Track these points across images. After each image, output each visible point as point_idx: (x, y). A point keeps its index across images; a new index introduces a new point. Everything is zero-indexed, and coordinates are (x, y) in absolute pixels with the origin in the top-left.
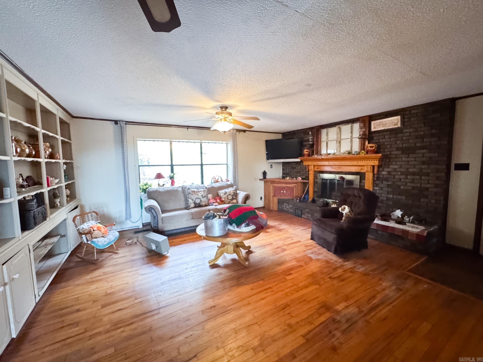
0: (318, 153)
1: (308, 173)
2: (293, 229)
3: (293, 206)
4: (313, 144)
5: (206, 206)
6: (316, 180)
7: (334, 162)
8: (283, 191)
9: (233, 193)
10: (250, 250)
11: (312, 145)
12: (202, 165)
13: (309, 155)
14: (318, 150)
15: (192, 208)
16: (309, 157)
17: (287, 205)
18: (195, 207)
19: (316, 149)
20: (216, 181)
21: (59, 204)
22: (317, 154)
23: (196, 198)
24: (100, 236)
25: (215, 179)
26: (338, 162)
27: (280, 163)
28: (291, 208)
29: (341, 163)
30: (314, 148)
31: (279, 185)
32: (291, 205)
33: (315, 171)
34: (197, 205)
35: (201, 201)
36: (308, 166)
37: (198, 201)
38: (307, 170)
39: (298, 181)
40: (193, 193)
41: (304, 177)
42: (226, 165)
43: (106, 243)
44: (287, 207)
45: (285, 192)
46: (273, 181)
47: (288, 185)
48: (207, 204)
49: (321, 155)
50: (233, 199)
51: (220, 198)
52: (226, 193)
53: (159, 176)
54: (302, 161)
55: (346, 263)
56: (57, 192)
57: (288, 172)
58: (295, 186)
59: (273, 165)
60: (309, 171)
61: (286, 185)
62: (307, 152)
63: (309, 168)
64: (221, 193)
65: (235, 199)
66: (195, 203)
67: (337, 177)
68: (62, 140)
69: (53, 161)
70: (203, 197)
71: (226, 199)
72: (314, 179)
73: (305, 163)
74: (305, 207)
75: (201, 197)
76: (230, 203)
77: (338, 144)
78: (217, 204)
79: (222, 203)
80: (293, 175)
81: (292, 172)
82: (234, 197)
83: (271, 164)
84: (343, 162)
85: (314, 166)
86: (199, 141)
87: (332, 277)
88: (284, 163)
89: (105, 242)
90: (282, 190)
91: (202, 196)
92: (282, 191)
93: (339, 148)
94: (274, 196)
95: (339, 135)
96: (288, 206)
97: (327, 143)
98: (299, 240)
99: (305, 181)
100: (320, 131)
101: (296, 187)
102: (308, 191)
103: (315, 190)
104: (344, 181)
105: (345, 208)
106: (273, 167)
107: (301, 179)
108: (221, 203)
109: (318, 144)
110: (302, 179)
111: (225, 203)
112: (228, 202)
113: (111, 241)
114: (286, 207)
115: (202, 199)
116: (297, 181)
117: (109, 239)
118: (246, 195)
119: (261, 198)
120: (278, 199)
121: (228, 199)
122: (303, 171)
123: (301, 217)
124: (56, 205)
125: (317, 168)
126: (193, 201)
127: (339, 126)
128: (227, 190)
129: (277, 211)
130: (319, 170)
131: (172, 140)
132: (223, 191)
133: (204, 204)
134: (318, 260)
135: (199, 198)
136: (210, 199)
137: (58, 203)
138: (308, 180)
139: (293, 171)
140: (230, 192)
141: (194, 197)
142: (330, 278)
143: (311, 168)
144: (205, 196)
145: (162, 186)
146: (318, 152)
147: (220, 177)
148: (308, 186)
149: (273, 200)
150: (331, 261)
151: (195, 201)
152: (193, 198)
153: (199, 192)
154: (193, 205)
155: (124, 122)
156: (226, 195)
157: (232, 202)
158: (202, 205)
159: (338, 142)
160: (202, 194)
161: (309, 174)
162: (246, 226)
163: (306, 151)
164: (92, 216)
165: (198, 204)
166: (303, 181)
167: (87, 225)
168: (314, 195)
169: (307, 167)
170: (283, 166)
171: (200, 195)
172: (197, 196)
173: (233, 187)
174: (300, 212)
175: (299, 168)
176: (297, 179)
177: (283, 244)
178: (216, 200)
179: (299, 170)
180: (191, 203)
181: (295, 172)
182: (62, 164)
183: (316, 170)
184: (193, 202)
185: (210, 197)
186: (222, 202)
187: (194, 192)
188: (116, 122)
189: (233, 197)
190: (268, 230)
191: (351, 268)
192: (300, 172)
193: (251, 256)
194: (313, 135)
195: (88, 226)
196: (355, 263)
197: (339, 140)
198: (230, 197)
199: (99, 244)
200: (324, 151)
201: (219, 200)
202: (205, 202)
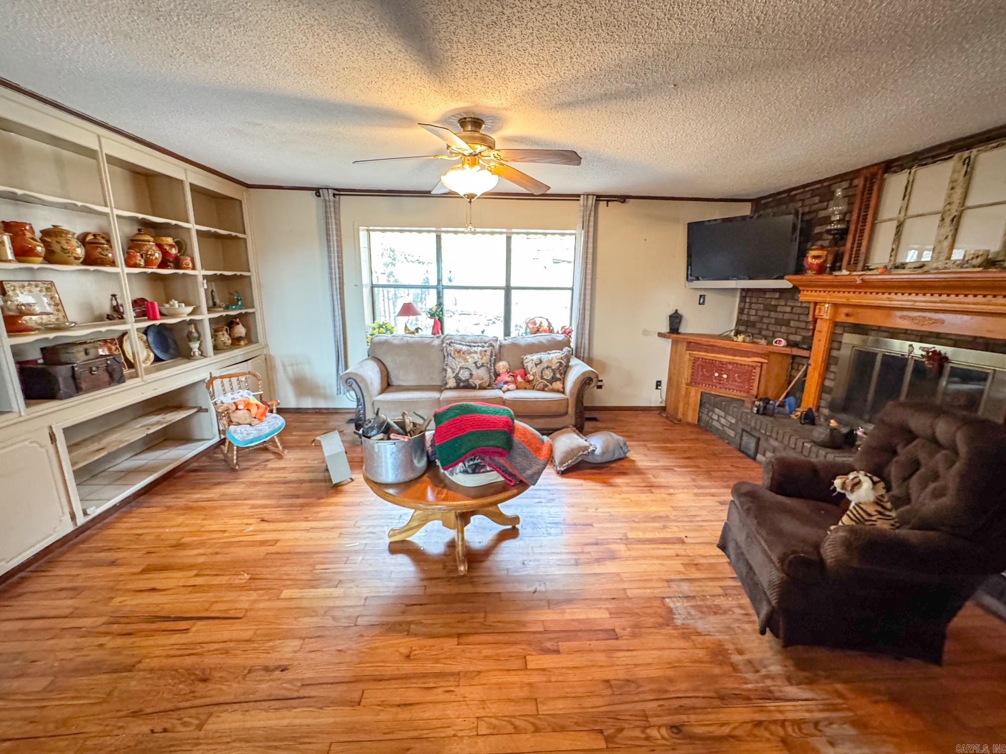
0: (856, 264)
1: (811, 327)
2: (696, 495)
3: (737, 422)
4: (844, 233)
5: (482, 388)
6: (835, 353)
7: (913, 297)
8: (720, 375)
9: (558, 364)
10: (517, 526)
11: (842, 234)
12: (508, 290)
13: (821, 270)
14: (858, 251)
15: (450, 389)
16: (820, 277)
17: (722, 414)
18: (457, 387)
19: (852, 248)
20: (535, 330)
21: (197, 354)
22: (853, 265)
23: (461, 368)
24: (246, 422)
25: (535, 324)
26: (928, 297)
27: (733, 290)
28: (731, 426)
29: (942, 302)
30: (844, 245)
31: (711, 356)
32: (732, 416)
33: (836, 324)
34: (462, 384)
35: (471, 375)
36: (816, 304)
37: (464, 375)
38: (810, 318)
39: (775, 349)
40: (457, 355)
41: (798, 338)
42: (570, 292)
43: (251, 437)
44: (723, 421)
45: (725, 376)
46: (693, 344)
47: (738, 359)
48: (485, 385)
49: (866, 268)
50: (554, 379)
51: (525, 374)
52: (541, 362)
53: (408, 310)
54: (795, 290)
55: (792, 691)
56: (194, 330)
57: (752, 318)
58: (762, 363)
59: (709, 296)
60: (815, 321)
61: (731, 357)
62: (815, 257)
63: (817, 311)
64: (530, 360)
65: (559, 379)
66: (457, 378)
67: (918, 349)
68: (198, 231)
69: (181, 272)
70: (478, 368)
71: (538, 377)
72: (831, 349)
73: (805, 296)
74: (768, 434)
75: (473, 367)
76: (546, 389)
77: (948, 229)
78: (512, 386)
79: (528, 386)
80: (767, 329)
81: (766, 320)
82: (558, 376)
83: (702, 293)
84: (953, 298)
85: (836, 306)
86: (504, 230)
87: (686, 729)
88: (746, 292)
89: (248, 434)
90: (717, 372)
91: (475, 363)
92: (717, 375)
93: (946, 244)
94: (693, 382)
95: (959, 191)
96: (725, 418)
97: (900, 227)
98: (682, 535)
99: (795, 351)
100: (882, 182)
101: (761, 367)
102: (801, 385)
103: (827, 383)
104: (941, 368)
105: (857, 484)
106: (706, 302)
107: (784, 343)
108: (524, 384)
109: (862, 231)
110: (790, 344)
111: (533, 388)
112: (541, 385)
113: (261, 434)
114: (720, 419)
115: (475, 372)
116: (770, 348)
117: (260, 430)
118: (584, 374)
119: (658, 384)
120: (702, 394)
121: (542, 378)
122: (799, 320)
123: (754, 459)
124: (192, 353)
125: (847, 315)
126: (453, 372)
127: (966, 154)
128: (544, 356)
129: (695, 426)
130: (851, 320)
131: (439, 229)
132: (536, 357)
133: (478, 383)
134: (688, 633)
135: (467, 368)
136: (501, 371)
137: (196, 350)
138: (810, 349)
139: (768, 317)
140: (550, 361)
141: (456, 363)
142: (676, 728)
143: (825, 312)
144: (483, 365)
145: (413, 333)
146: (859, 260)
147: (547, 320)
148: (805, 367)
149: (688, 393)
150: (736, 658)
151: (458, 374)
152: (454, 367)
153: (470, 353)
154: (452, 383)
155: (331, 192)
156: (540, 367)
157: (550, 387)
158: (473, 385)
159: (948, 220)
160: (477, 360)
161: (814, 329)
162: (470, 470)
163: (813, 257)
164: (239, 382)
165: (464, 381)
166: (788, 350)
167: (232, 396)
168: (820, 398)
169: (812, 306)
170: (743, 299)
171: (470, 361)
172: (463, 364)
173: (562, 350)
174: (753, 445)
175: (788, 309)
176: (770, 343)
177: (625, 534)
178: (515, 377)
179: (786, 316)
180: (449, 378)
181: (773, 321)
182: (200, 279)
183: (842, 318)
184: (454, 375)
185: (501, 367)
186: (529, 384)
187: (459, 352)
188: (317, 191)
189: (554, 374)
190: (619, 480)
191: (798, 723)
192: (787, 323)
193: (509, 545)
194: (849, 198)
195: (233, 399)
196: (835, 708)
197: (954, 213)
198: (548, 374)
199: (236, 437)
200: (880, 256)
201: (522, 376)
202: (480, 380)
